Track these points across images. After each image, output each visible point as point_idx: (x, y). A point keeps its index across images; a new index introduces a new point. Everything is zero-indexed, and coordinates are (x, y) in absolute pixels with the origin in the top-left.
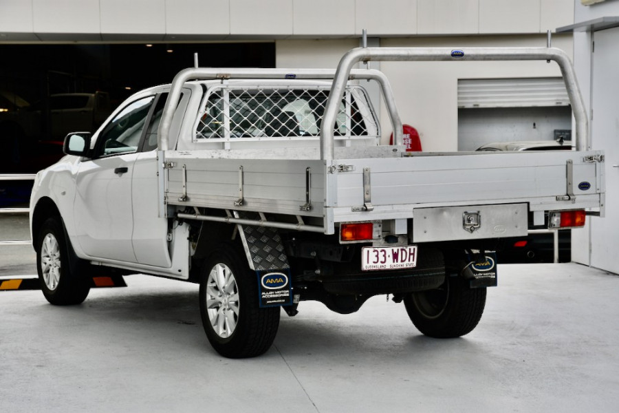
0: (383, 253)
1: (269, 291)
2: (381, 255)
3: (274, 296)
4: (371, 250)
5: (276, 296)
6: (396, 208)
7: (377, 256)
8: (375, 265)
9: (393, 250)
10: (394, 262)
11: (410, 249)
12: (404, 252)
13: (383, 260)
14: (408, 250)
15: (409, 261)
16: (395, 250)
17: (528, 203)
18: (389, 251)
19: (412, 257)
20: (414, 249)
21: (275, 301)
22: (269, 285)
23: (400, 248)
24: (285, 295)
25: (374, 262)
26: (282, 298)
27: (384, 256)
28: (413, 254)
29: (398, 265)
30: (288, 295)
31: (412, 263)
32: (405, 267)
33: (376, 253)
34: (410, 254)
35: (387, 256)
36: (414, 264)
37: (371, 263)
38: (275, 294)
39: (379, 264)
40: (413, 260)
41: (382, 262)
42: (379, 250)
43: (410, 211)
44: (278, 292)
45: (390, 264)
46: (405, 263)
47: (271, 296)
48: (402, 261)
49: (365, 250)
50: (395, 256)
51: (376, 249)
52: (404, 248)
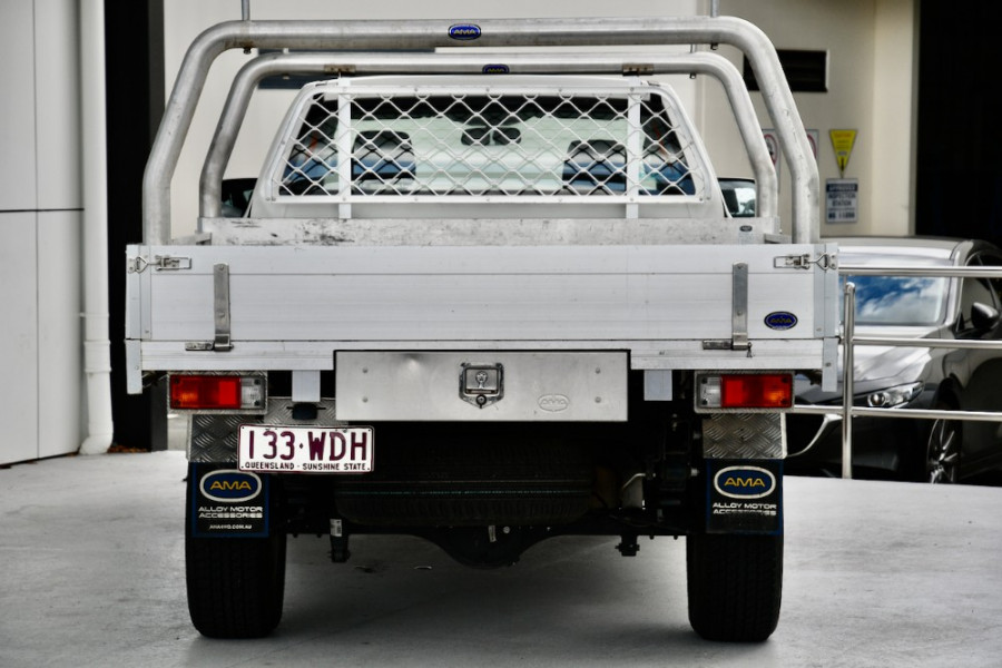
0: (288, 439)
1: (216, 504)
2: (282, 442)
3: (227, 516)
4: (259, 431)
5: (233, 516)
6: (290, 347)
7: (273, 444)
8: (269, 461)
9: (310, 434)
10: (312, 458)
11: (353, 435)
12: (338, 441)
13: (287, 453)
14: (348, 436)
15: (353, 457)
16: (317, 434)
17: (628, 351)
18: (301, 435)
19: (358, 451)
20: (364, 435)
21: (229, 527)
22: (216, 493)
23: (328, 431)
24: (253, 516)
25: (266, 456)
26: (246, 521)
27: (290, 444)
28: (363, 445)
29: (324, 464)
30: (260, 516)
31: (365, 464)
32: (342, 469)
33: (270, 438)
34: (354, 445)
35: (296, 445)
36: (368, 465)
37: (258, 457)
38: (229, 511)
39: (278, 460)
40: (364, 458)
41: (283, 457)
42: (279, 432)
43: (324, 357)
44: (237, 509)
45: (302, 461)
46: (341, 462)
47: (220, 516)
48: (332, 457)
49: (245, 431)
50: (316, 447)
51: (272, 429)
52: (340, 431)
